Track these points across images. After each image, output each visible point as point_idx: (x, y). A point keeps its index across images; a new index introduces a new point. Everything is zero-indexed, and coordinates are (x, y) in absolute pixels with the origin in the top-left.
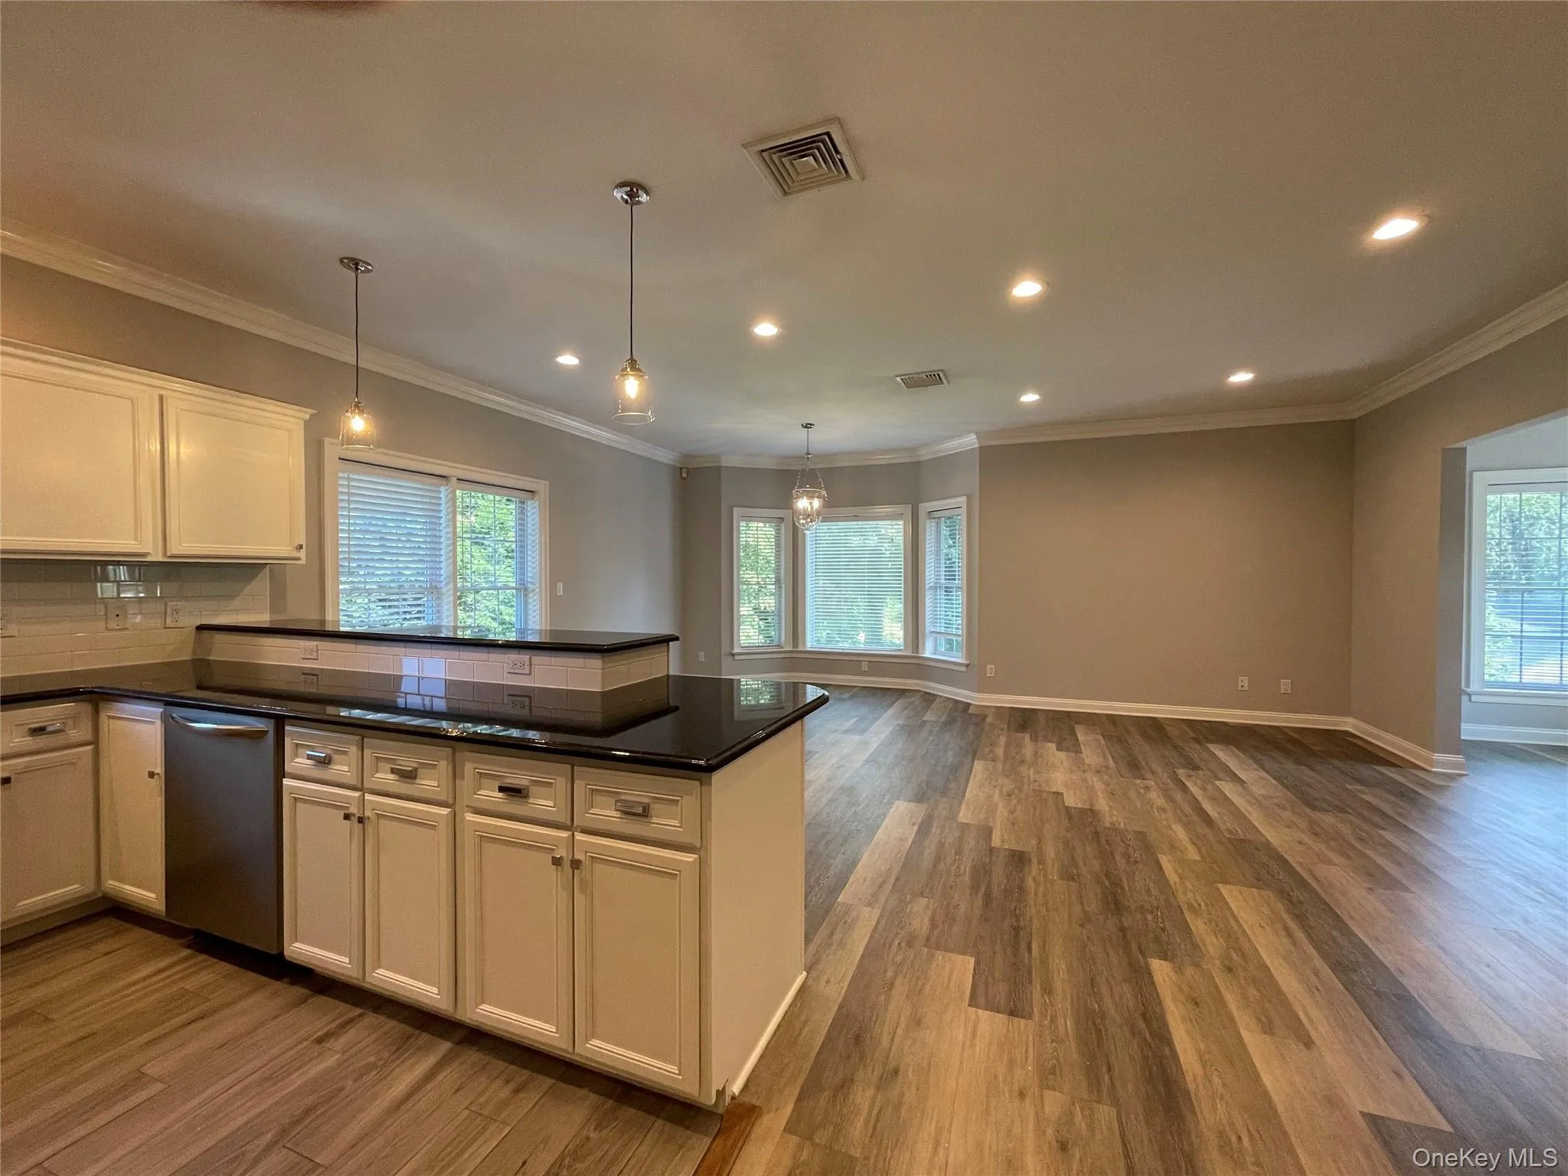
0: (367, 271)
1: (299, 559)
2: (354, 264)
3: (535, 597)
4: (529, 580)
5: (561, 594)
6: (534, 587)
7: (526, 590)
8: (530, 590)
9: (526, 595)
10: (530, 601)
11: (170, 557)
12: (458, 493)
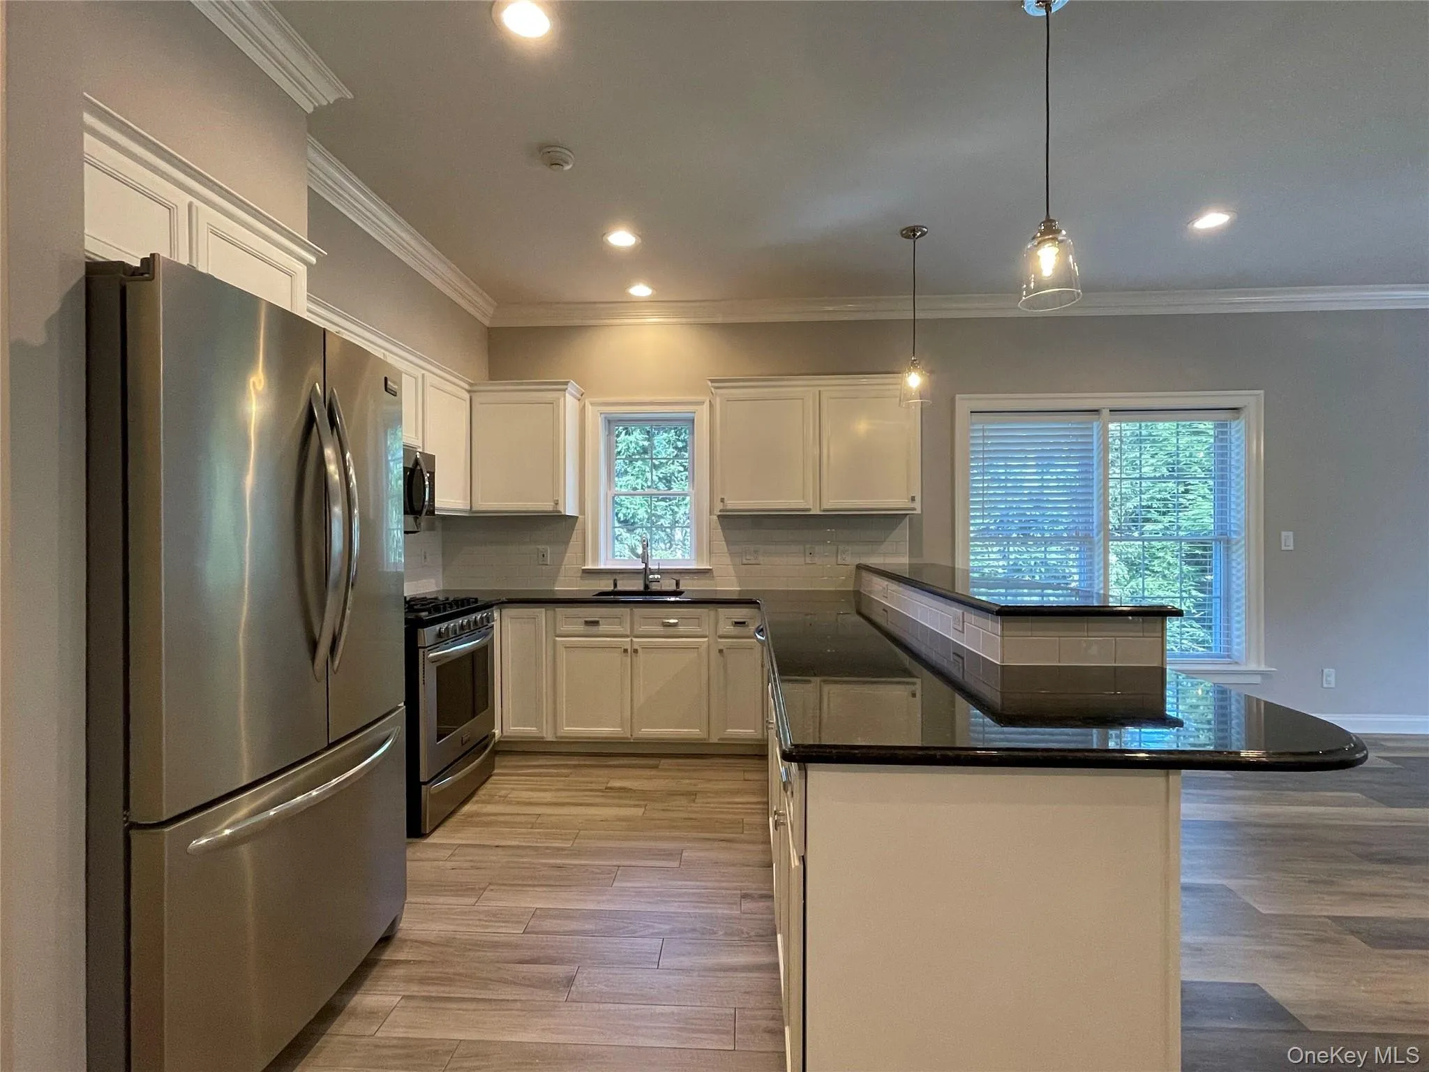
0: (923, 234)
1: (914, 509)
2: (911, 233)
3: (1240, 552)
4: (1233, 528)
5: (1291, 548)
6: (1238, 538)
7: (1228, 541)
8: (1233, 542)
9: (1228, 549)
10: (1234, 556)
11: (824, 511)
12: (1111, 426)
